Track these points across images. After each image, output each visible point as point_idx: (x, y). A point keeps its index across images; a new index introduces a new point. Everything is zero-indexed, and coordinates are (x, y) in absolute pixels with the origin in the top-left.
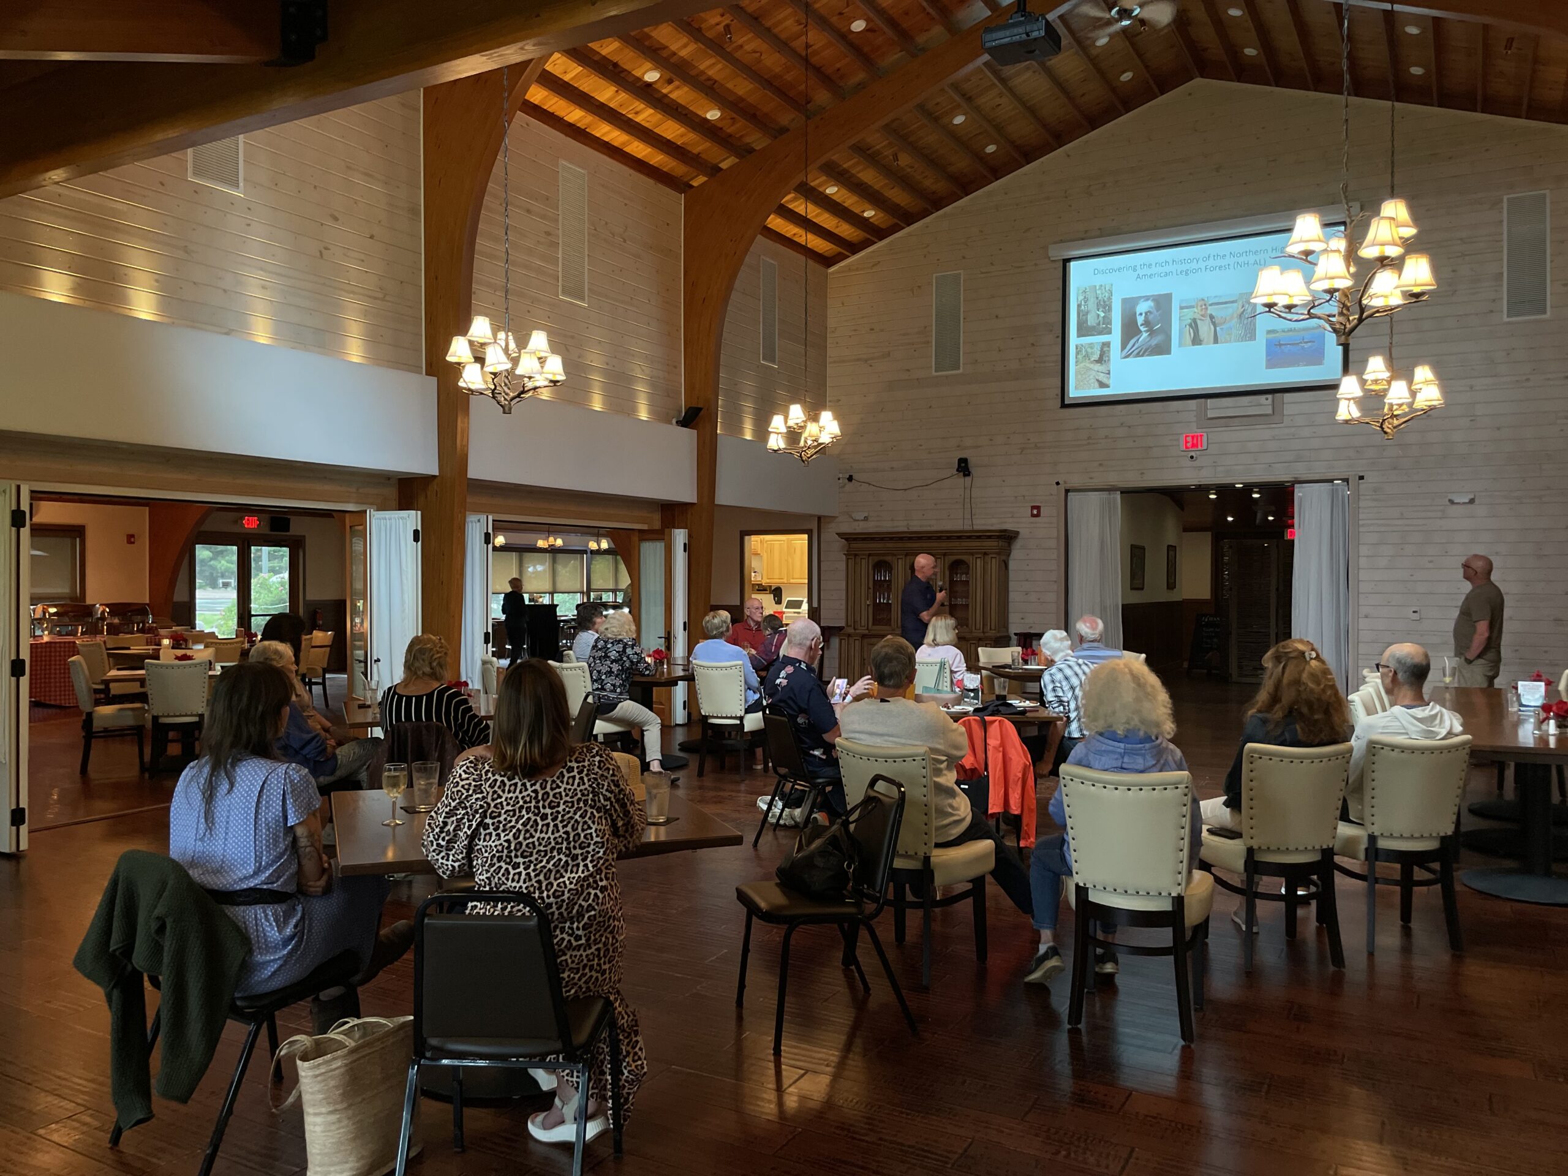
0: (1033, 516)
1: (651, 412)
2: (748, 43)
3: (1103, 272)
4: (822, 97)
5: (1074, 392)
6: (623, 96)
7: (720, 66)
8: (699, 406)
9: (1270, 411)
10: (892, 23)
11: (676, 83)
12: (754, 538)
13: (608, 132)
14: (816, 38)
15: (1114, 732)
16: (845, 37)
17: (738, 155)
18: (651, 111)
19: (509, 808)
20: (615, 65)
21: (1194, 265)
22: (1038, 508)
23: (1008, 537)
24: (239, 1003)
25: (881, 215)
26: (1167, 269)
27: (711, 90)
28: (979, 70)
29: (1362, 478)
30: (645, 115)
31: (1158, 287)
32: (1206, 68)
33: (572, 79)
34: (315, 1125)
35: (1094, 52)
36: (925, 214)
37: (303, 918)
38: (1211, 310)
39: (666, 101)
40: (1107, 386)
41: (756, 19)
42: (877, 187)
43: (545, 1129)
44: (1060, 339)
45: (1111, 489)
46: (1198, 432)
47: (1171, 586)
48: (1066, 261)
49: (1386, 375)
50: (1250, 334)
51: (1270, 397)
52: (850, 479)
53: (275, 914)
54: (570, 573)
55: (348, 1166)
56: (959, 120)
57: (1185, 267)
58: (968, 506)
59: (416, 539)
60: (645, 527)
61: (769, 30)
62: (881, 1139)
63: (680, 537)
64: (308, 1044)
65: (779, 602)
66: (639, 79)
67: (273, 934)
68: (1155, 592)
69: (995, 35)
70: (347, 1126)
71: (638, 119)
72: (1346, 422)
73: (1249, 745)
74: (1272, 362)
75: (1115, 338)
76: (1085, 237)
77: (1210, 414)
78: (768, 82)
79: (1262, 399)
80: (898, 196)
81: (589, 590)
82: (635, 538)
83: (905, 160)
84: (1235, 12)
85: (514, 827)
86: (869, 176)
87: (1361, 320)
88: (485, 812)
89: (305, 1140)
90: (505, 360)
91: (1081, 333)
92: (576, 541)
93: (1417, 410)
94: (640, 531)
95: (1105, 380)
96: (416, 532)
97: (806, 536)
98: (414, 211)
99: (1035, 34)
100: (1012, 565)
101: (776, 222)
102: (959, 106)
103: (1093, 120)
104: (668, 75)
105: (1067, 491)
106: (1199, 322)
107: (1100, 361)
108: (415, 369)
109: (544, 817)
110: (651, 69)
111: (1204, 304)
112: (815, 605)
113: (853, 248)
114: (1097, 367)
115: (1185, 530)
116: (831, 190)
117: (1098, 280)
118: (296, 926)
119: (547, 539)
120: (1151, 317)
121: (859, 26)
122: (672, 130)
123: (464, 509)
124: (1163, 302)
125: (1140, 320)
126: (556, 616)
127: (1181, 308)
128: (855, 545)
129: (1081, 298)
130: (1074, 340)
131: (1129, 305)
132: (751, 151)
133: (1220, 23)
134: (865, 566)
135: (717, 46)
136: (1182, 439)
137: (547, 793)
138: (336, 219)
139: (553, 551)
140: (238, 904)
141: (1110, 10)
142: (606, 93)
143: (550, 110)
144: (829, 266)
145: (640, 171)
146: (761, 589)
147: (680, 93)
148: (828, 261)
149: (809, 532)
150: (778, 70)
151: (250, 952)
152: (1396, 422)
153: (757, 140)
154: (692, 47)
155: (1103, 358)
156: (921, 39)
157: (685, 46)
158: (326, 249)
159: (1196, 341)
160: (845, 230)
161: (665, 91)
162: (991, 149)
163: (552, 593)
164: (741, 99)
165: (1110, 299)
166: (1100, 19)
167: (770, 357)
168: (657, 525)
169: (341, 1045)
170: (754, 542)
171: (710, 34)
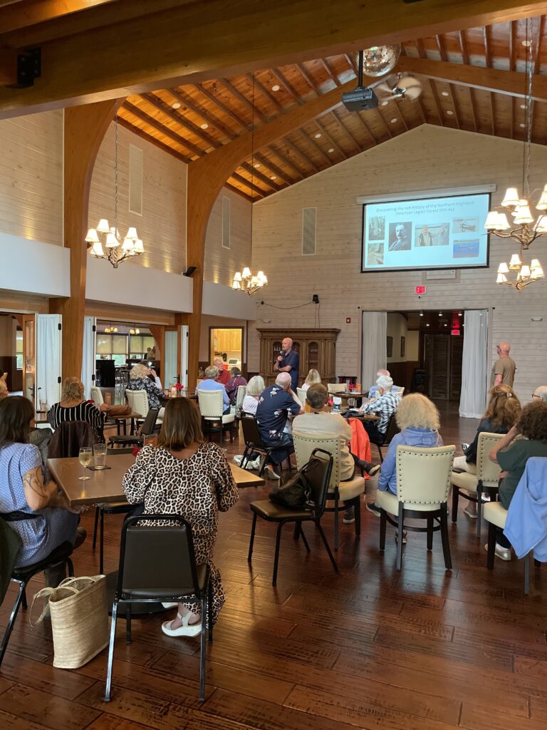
0: (347, 322)
1: (172, 268)
2: (224, 93)
3: (381, 211)
4: (257, 121)
5: (367, 266)
6: (162, 114)
7: (210, 103)
8: (195, 266)
9: (454, 277)
10: (292, 88)
11: (188, 110)
12: (216, 330)
13: (153, 132)
14: (257, 93)
15: (414, 427)
16: (269, 93)
17: (215, 147)
18: (175, 122)
19: (167, 473)
20: (159, 99)
21: (422, 209)
22: (349, 319)
23: (336, 332)
24: (16, 572)
25: (279, 179)
26: (410, 210)
27: (204, 114)
28: (330, 113)
29: (494, 308)
30: (172, 124)
31: (405, 219)
32: (429, 119)
33: (138, 104)
34: (59, 634)
35: (381, 108)
36: (299, 179)
37: (46, 526)
38: (429, 230)
39: (182, 118)
40: (382, 263)
41: (228, 81)
42: (278, 166)
43: (172, 629)
44: (361, 241)
45: (383, 311)
46: (422, 286)
47: (402, 355)
48: (364, 205)
49: (520, 263)
50: (446, 242)
51: (454, 270)
52: (262, 303)
53: (32, 525)
54: (120, 345)
55: (76, 655)
56: (318, 136)
57: (417, 210)
58: (317, 317)
59: (60, 329)
60: (167, 324)
61: (234, 87)
62: (336, 628)
63: (185, 329)
64: (52, 592)
65: (225, 361)
66: (170, 107)
67: (33, 535)
68: (397, 358)
69: (348, 97)
70: (76, 634)
71: (168, 126)
72: (501, 284)
73: (481, 433)
74: (455, 256)
75: (386, 241)
76: (373, 194)
77: (428, 278)
78: (233, 113)
79: (451, 271)
80: (288, 170)
81: (129, 353)
82: (163, 329)
83: (292, 154)
84: (445, 94)
85: (168, 483)
86: (275, 160)
87: (534, 238)
88: (155, 473)
89: (52, 641)
90: (116, 241)
91: (370, 239)
92: (123, 329)
93: (531, 279)
94: (165, 326)
95: (381, 261)
96: (60, 325)
97: (241, 330)
98: (59, 165)
99: (367, 97)
100: (337, 345)
101: (231, 181)
102: (318, 129)
103: (378, 140)
104: (185, 105)
105: (363, 311)
106: (424, 236)
107: (379, 252)
108: (59, 244)
109: (184, 479)
110: (176, 102)
111: (426, 227)
112: (245, 362)
113: (265, 194)
114: (377, 254)
115: (409, 329)
116: (257, 166)
117: (379, 214)
118: (44, 530)
119: (109, 328)
120: (402, 232)
121: (276, 88)
122: (184, 133)
123: (83, 313)
124: (408, 226)
125: (398, 233)
126: (114, 366)
127: (416, 229)
128: (264, 334)
129: (371, 222)
130: (367, 242)
131: (393, 226)
132: (221, 145)
133: (438, 99)
134: (269, 344)
135: (209, 93)
136: (415, 288)
137: (186, 466)
138: (21, 167)
139: (112, 334)
140: (13, 520)
141: (392, 89)
142: (154, 112)
143: (125, 119)
144: (254, 202)
145: (168, 152)
146: (217, 354)
147: (189, 115)
148: (253, 200)
149: (242, 328)
150: (237, 107)
151: (22, 546)
152: (523, 285)
153: (225, 140)
154: (197, 93)
155: (380, 250)
156: (304, 97)
157: (193, 92)
158: (16, 182)
159: (423, 244)
160: (263, 185)
161: (182, 113)
162: (331, 151)
163: (111, 355)
164: (218, 120)
165: (384, 223)
166: (387, 92)
167: (226, 244)
168: (173, 324)
169: (73, 593)
170: (215, 332)
171: (206, 87)
